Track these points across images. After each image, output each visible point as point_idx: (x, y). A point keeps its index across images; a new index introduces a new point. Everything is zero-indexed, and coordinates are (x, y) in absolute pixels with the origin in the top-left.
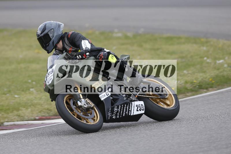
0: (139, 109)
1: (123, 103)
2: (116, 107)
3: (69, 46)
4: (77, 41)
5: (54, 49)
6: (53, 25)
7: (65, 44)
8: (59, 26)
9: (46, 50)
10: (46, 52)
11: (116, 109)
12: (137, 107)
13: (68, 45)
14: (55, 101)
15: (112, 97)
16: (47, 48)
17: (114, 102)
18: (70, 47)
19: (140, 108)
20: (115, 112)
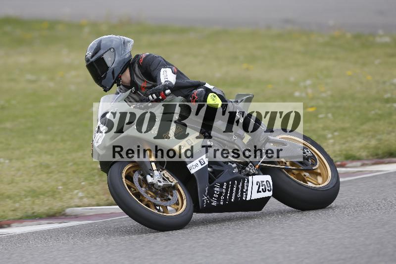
0: (263, 189)
1: (231, 177)
2: (218, 186)
3: (141, 79)
4: (154, 70)
5: (115, 85)
6: (114, 43)
7: (135, 75)
8: (125, 43)
9: (102, 86)
10: (102, 89)
11: (218, 189)
12: (258, 186)
13: (140, 76)
14: (107, 173)
15: (210, 167)
16: (103, 82)
17: (215, 177)
18: (144, 81)
19: (263, 187)
20: (216, 194)
